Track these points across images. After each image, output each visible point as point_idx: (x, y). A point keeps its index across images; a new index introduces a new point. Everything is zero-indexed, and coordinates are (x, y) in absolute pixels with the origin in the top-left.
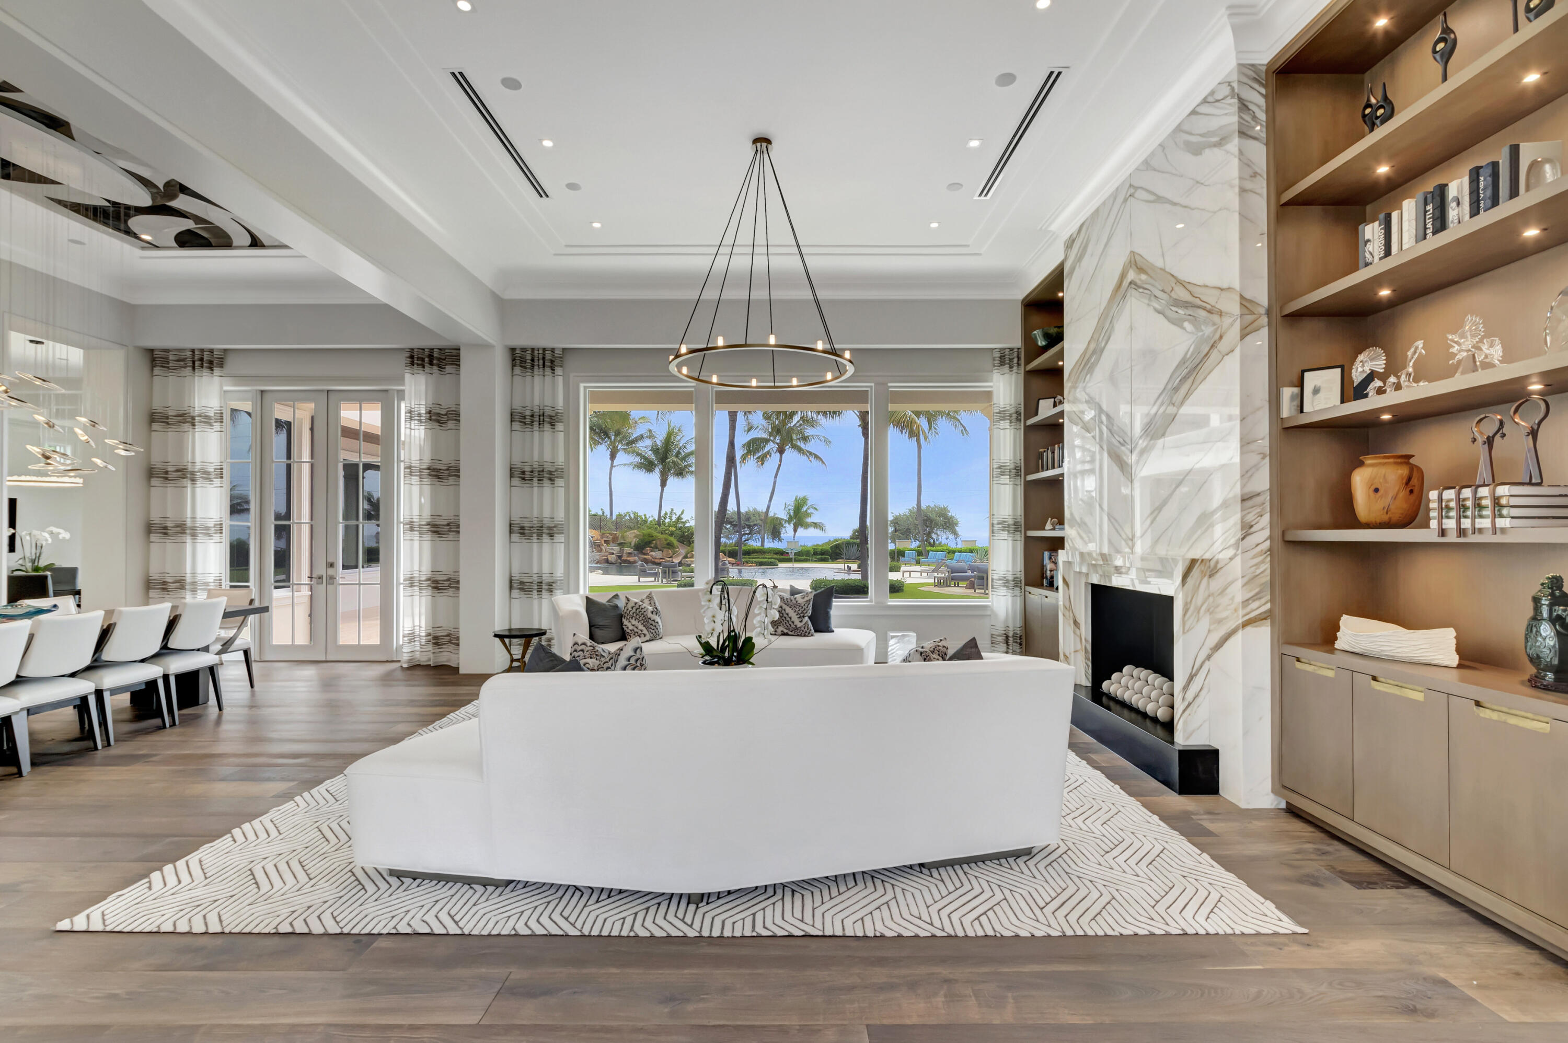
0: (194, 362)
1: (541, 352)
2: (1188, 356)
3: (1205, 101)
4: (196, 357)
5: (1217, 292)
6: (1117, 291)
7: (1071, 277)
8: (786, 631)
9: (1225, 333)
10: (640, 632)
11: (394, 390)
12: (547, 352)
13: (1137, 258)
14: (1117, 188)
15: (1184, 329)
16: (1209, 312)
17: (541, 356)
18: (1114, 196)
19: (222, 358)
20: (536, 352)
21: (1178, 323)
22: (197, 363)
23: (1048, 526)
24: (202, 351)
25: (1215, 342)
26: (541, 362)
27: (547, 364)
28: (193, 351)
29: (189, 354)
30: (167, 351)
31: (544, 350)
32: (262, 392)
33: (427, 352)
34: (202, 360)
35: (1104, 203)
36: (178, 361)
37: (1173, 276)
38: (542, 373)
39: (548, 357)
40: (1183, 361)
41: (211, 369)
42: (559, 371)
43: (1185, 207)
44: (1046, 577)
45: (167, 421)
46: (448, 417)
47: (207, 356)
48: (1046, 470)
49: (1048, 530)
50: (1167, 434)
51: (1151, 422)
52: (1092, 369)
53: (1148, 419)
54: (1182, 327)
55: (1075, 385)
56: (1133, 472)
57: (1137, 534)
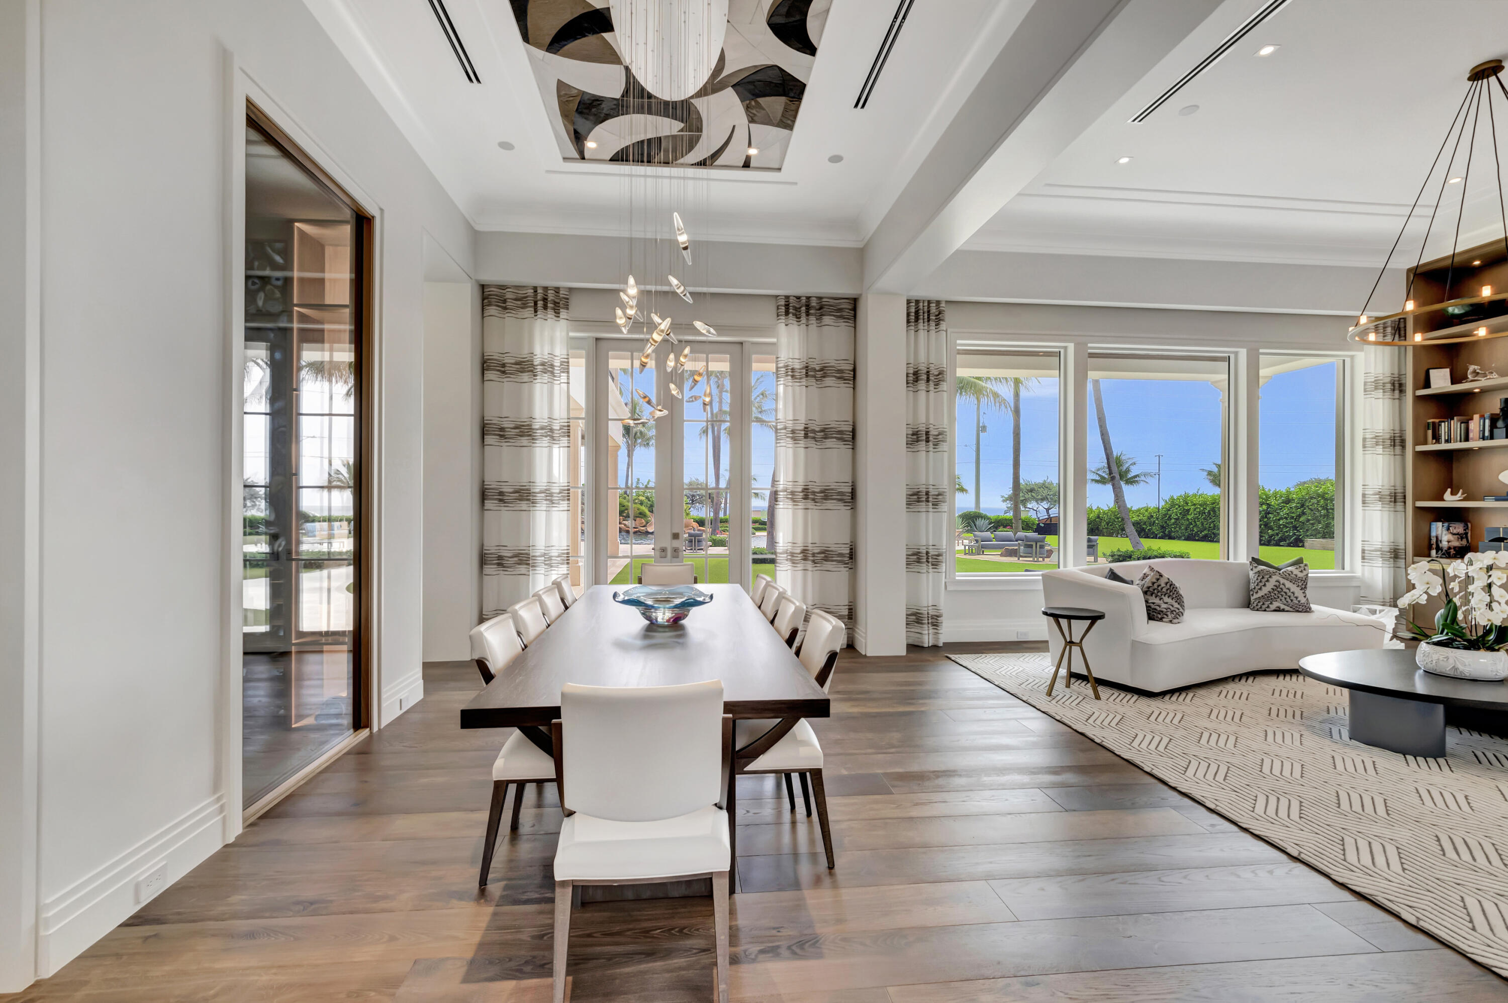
0: (536, 303)
1: (926, 304)
4: (539, 297)
8: (1282, 607)
10: (1177, 611)
11: (749, 342)
12: (931, 305)
17: (926, 309)
19: (568, 299)
20: (921, 304)
22: (540, 304)
23: (1448, 496)
24: (546, 289)
26: (926, 315)
27: (932, 317)
28: (535, 289)
29: (530, 292)
30: (503, 287)
31: (929, 302)
32: (597, 339)
33: (804, 300)
34: (545, 300)
36: (516, 300)
38: (926, 328)
39: (933, 309)
41: (557, 313)
42: (943, 326)
44: (1438, 549)
45: (503, 369)
46: (825, 373)
47: (551, 296)
48: (1447, 441)
49: (1451, 500)
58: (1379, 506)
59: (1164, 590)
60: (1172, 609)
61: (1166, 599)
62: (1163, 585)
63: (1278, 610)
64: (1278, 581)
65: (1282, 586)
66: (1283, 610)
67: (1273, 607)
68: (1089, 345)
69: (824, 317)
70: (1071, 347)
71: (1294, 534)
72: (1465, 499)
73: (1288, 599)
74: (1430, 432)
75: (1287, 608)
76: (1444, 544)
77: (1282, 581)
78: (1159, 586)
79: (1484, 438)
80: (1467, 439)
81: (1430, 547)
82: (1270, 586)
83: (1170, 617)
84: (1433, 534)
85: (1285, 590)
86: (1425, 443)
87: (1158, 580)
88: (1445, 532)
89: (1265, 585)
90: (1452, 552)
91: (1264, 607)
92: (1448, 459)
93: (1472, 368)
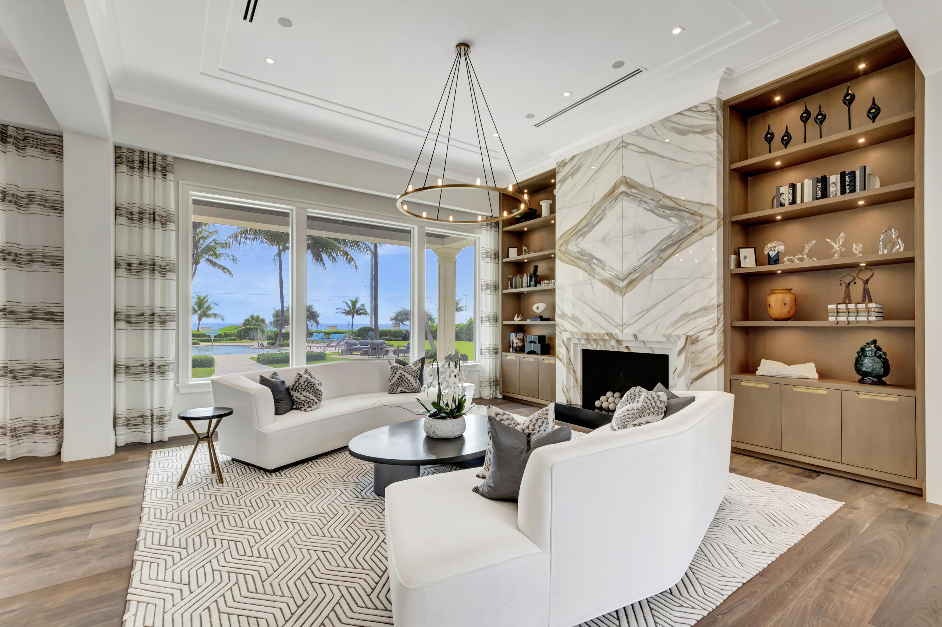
2: (674, 235)
3: (690, 109)
5: (700, 205)
6: (609, 195)
7: (563, 184)
8: (404, 390)
9: (704, 226)
10: (312, 401)
12: (158, 158)
13: (628, 180)
14: (610, 142)
15: (671, 221)
16: (692, 214)
17: (151, 160)
18: (608, 145)
20: (145, 155)
21: (667, 217)
23: (516, 318)
25: (697, 229)
27: (158, 168)
31: (155, 155)
35: (597, 148)
37: (661, 193)
38: (151, 176)
39: (159, 162)
40: (670, 236)
42: (170, 176)
43: (672, 160)
44: (513, 347)
46: (30, 200)
48: (516, 288)
49: (517, 321)
50: (655, 273)
51: (640, 266)
52: (584, 235)
53: (637, 264)
54: (669, 220)
55: (567, 242)
56: (624, 291)
57: (627, 323)
58: (488, 324)
59: (303, 387)
60: (308, 400)
61: (305, 393)
62: (302, 383)
63: (402, 392)
64: (401, 373)
65: (403, 377)
66: (405, 392)
67: (399, 390)
68: (308, 210)
69: (27, 148)
73: (406, 385)
74: (509, 282)
75: (407, 391)
76: (515, 345)
77: (403, 373)
78: (299, 384)
79: (527, 287)
80: (522, 287)
81: (510, 348)
82: (397, 376)
83: (306, 407)
84: (511, 339)
85: (405, 379)
86: (507, 288)
87: (299, 379)
88: (515, 338)
89: (394, 377)
90: (518, 349)
91: (394, 391)
92: (518, 296)
93: (524, 247)
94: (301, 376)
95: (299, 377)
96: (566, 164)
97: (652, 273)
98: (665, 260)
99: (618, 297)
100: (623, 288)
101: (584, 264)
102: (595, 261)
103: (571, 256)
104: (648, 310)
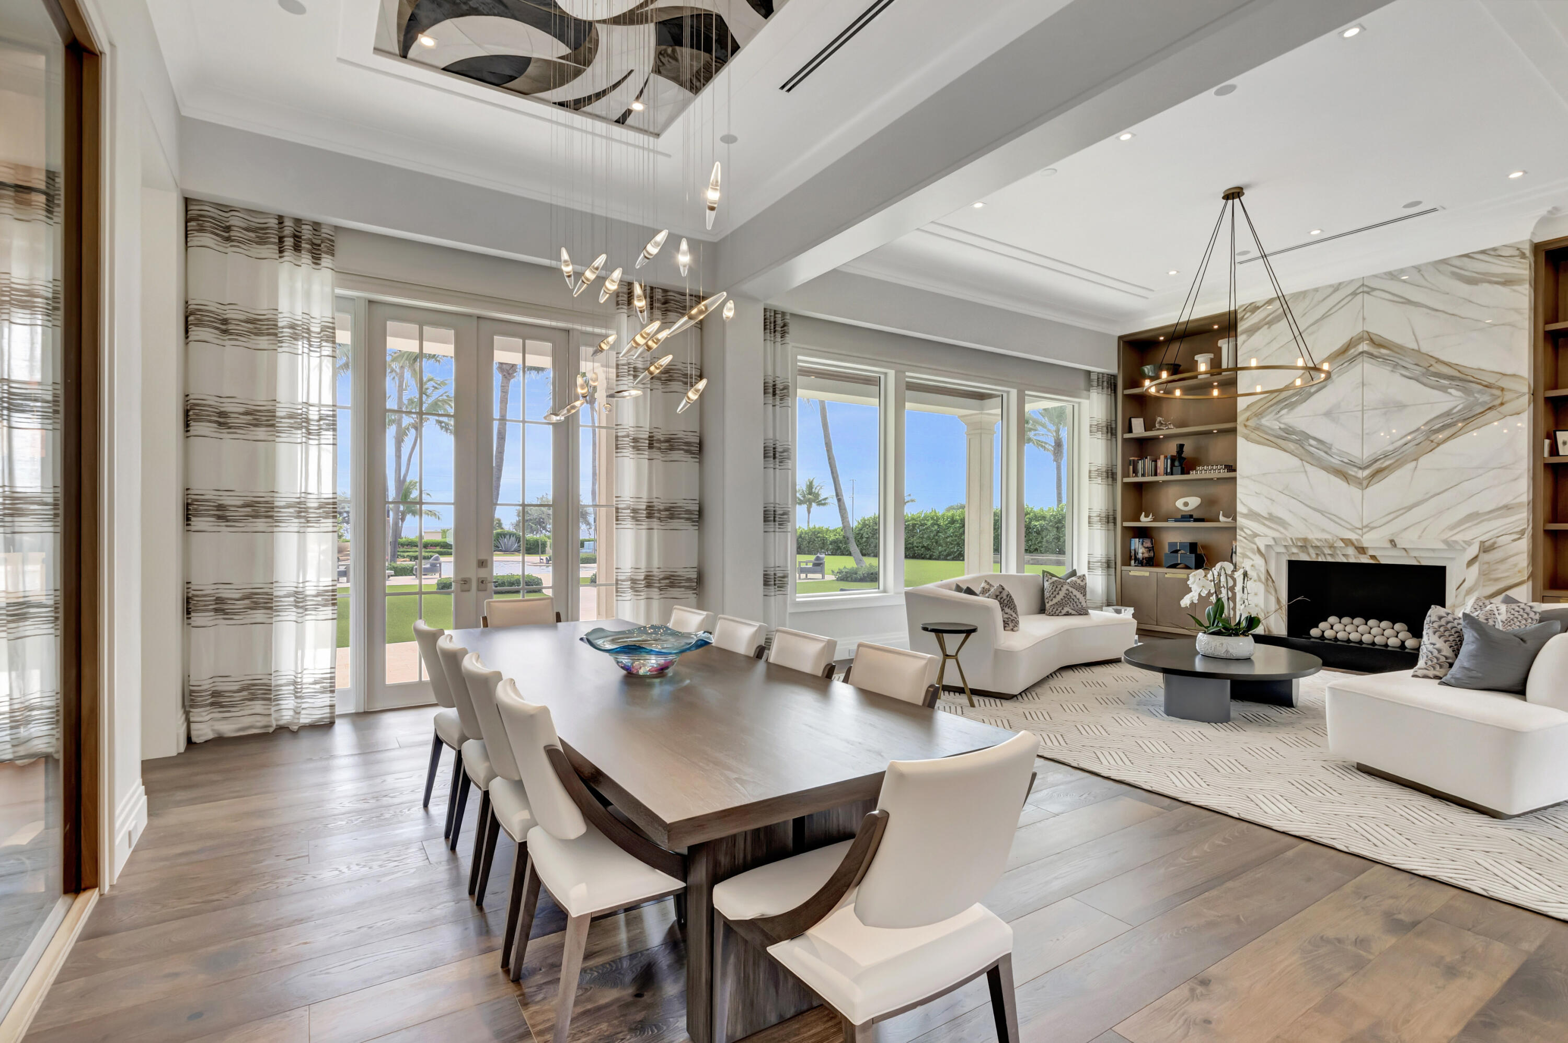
0: (281, 240)
1: (773, 314)
2: (1455, 411)
3: (1483, 252)
4: (288, 231)
5: (1499, 376)
6: (1338, 356)
7: (1252, 335)
8: (1071, 611)
9: (1506, 402)
11: (578, 330)
12: (777, 316)
13: (1372, 336)
14: (1340, 284)
15: (1450, 394)
16: (1486, 386)
18: (1337, 288)
19: (333, 241)
20: (768, 314)
21: (1443, 389)
22: (289, 242)
23: (1142, 518)
24: (298, 221)
25: (1494, 406)
26: (772, 325)
27: (778, 329)
28: (281, 219)
29: (273, 222)
30: (225, 208)
31: (775, 312)
32: (371, 302)
34: (297, 237)
35: (1316, 290)
36: (247, 229)
37: (1432, 357)
38: (772, 339)
39: (779, 322)
40: (1448, 414)
41: (318, 257)
42: (788, 337)
43: (1453, 315)
44: (1136, 559)
45: (224, 327)
46: (670, 376)
47: (306, 232)
48: (1143, 475)
49: (1145, 521)
50: (1422, 460)
51: (1395, 450)
52: (1292, 406)
53: (1391, 448)
54: (1446, 392)
55: (1259, 415)
56: (1365, 483)
57: (1371, 525)
58: (1098, 526)
59: (1006, 602)
62: (1005, 597)
63: (1068, 614)
64: (1067, 590)
66: (1071, 614)
67: (1064, 612)
68: (907, 374)
69: (669, 313)
70: (891, 373)
71: (958, 550)
72: (1154, 520)
73: (1075, 605)
74: (1131, 467)
75: (1073, 612)
76: (1140, 556)
77: (1071, 589)
78: (1001, 598)
79: (1167, 474)
80: (1156, 475)
81: (1130, 559)
82: (1062, 594)
83: (1011, 625)
84: (1133, 548)
85: (1073, 597)
86: (1128, 476)
87: (1001, 593)
88: (1140, 546)
89: (1058, 594)
90: (1144, 561)
91: (1057, 612)
92: (1139, 488)
93: (1159, 419)
94: (1003, 589)
95: (1001, 590)
96: (1258, 308)
97: (1416, 459)
98: (1439, 445)
99: (1355, 491)
100: (1365, 478)
101: (1291, 446)
102: (1312, 442)
103: (1267, 433)
104: (1410, 508)
